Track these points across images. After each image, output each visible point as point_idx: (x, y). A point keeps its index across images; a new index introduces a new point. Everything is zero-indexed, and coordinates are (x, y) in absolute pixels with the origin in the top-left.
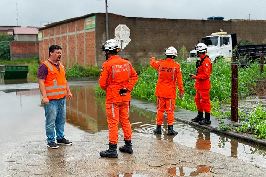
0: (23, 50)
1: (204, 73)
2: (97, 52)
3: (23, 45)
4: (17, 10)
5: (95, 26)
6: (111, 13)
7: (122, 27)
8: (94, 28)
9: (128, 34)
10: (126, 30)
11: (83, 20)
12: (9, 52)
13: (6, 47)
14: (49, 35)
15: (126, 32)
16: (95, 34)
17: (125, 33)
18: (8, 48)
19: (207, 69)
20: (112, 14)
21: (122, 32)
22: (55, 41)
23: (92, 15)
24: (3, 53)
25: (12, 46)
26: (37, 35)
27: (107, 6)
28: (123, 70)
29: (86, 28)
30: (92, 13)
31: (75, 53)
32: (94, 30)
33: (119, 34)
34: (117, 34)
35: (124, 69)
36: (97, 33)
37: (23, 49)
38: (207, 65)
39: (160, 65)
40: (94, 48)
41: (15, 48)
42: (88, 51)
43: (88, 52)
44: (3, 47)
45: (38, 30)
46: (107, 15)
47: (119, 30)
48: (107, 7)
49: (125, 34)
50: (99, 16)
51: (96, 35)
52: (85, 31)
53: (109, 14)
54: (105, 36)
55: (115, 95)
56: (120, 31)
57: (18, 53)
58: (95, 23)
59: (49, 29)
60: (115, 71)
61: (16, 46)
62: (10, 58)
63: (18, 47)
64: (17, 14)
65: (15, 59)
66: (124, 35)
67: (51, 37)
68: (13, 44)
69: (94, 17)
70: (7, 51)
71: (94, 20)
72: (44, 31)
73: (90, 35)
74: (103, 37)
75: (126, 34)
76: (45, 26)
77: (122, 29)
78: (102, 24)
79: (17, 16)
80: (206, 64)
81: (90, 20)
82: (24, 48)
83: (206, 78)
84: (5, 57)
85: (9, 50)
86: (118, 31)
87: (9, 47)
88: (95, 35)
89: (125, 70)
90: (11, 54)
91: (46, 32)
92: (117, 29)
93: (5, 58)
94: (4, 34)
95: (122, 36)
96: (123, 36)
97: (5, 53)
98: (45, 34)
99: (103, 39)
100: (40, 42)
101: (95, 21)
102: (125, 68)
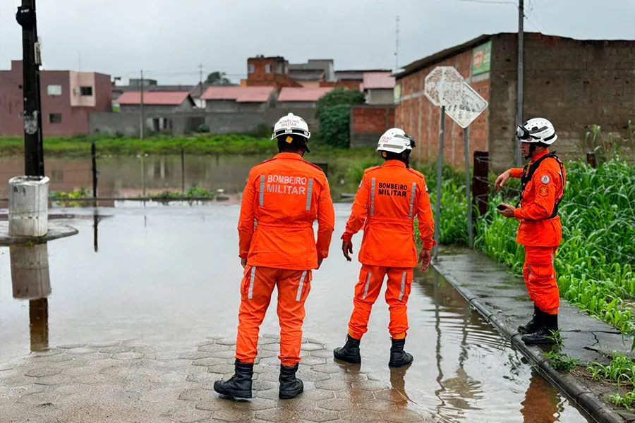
0: (377, 125)
1: (536, 202)
2: (491, 131)
3: (378, 112)
4: (397, 31)
5: (488, 68)
6: (533, 33)
7: (443, 72)
8: (486, 72)
9: (458, 90)
10: (453, 79)
11: (469, 52)
12: (348, 129)
13: (343, 118)
14: (412, 90)
15: (454, 84)
16: (488, 87)
17: (452, 86)
18: (346, 121)
19: (544, 190)
20: (537, 33)
21: (443, 85)
22: (421, 104)
23: (484, 40)
24: (335, 131)
25: (355, 115)
26: (392, 89)
27: (522, 16)
28: (291, 189)
29: (475, 72)
30: (484, 35)
31: (452, 133)
32: (487, 76)
33: (435, 90)
34: (430, 89)
35: (295, 188)
36: (492, 85)
37: (378, 123)
38: (545, 179)
39: (373, 179)
40: (485, 121)
41: (360, 119)
42: (475, 129)
43: (473, 131)
44: (337, 118)
45: (394, 79)
46: (521, 38)
47: (437, 81)
48: (524, 16)
49: (450, 89)
50: (501, 41)
51: (491, 89)
52: (471, 79)
53: (526, 34)
54: (514, 90)
55: (263, 247)
56: (438, 83)
57: (365, 131)
58: (489, 60)
59: (411, 76)
60: (266, 188)
61: (364, 115)
62: (349, 142)
63: (367, 118)
64: (397, 41)
65: (360, 145)
66: (448, 92)
67: (415, 95)
68: (356, 111)
69: (488, 46)
70: (344, 127)
71: (488, 52)
72: (403, 80)
73: (480, 88)
74: (508, 93)
75: (455, 89)
76: (403, 70)
77: (444, 77)
78: (508, 60)
79: (397, 45)
80: (541, 177)
81: (481, 53)
82: (380, 120)
83: (540, 215)
84: (339, 140)
85: (347, 125)
86: (433, 83)
87: (348, 118)
88: (488, 91)
89: (296, 192)
90: (352, 133)
91: (406, 83)
92: (430, 78)
93: (339, 142)
94: (342, 89)
95: (443, 94)
96: (445, 95)
97: (339, 132)
98: (405, 88)
99: (508, 99)
100: (397, 105)
101: (489, 55)
102: (298, 186)
